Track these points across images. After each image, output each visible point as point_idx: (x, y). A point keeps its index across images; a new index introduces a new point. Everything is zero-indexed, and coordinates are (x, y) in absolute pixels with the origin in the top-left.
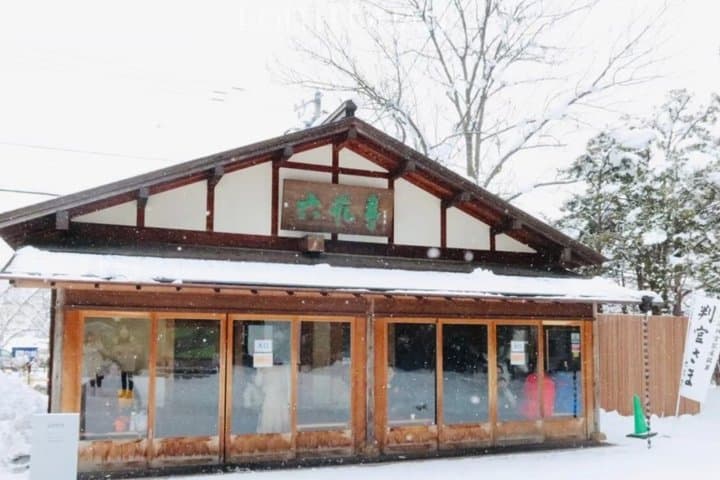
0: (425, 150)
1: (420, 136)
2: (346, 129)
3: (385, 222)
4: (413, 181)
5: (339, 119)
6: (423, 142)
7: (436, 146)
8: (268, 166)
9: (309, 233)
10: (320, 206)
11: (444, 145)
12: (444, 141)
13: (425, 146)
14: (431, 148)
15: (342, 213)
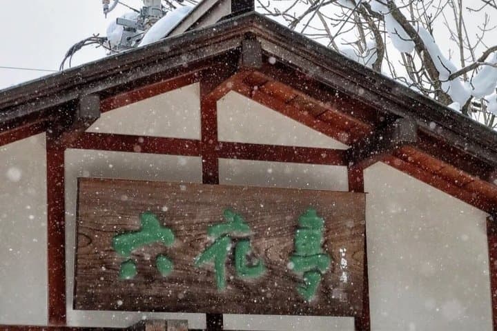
0: (437, 85)
1: (420, 47)
2: (235, 45)
3: (344, 277)
4: (413, 168)
5: (213, 21)
6: (428, 63)
7: (464, 72)
8: (35, 145)
9: (145, 316)
10: (174, 244)
11: (482, 67)
12: (482, 59)
13: (434, 74)
14: (451, 78)
15: (232, 260)
